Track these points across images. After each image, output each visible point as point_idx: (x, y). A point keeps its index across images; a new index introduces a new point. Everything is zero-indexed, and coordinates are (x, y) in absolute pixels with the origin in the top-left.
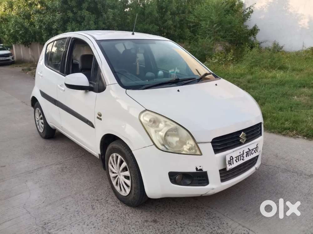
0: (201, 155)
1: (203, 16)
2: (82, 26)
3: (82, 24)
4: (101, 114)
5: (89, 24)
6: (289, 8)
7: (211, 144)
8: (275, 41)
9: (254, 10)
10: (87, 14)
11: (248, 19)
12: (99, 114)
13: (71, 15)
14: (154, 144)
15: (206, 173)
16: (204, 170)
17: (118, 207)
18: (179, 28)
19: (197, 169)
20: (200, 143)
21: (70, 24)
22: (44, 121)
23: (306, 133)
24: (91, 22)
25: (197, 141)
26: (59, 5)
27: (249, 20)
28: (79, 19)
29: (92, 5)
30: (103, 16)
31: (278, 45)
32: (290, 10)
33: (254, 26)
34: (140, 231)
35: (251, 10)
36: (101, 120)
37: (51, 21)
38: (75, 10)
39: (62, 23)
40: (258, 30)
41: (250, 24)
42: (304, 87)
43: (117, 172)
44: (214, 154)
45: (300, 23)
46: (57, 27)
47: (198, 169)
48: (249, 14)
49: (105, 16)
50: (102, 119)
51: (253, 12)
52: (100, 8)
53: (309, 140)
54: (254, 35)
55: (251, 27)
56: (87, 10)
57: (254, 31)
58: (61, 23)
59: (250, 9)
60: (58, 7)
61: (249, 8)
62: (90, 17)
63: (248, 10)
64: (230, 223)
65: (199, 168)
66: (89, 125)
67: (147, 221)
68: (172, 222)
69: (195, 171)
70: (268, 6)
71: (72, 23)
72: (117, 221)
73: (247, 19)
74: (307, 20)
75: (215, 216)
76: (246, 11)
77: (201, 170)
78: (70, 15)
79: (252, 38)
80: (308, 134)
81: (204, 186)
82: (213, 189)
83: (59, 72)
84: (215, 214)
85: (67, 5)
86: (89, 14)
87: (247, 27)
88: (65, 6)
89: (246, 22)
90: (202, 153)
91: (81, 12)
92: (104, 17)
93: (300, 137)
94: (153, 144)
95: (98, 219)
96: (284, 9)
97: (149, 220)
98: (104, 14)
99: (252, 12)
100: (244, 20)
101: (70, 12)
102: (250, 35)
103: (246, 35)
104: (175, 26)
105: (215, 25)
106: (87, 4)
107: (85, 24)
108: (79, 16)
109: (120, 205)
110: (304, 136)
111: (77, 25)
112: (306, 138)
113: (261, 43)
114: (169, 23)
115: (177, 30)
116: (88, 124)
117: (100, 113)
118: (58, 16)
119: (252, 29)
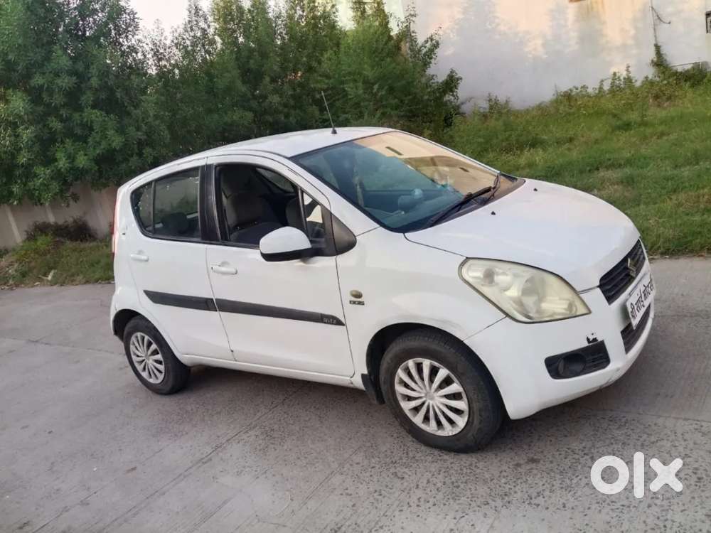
0: (590, 312)
1: (343, 72)
2: (89, 145)
3: (89, 140)
4: (360, 293)
5: (106, 137)
6: (498, 24)
7: (598, 289)
8: (489, 94)
9: (440, 42)
10: (97, 117)
11: (433, 61)
12: (354, 293)
13: (59, 127)
14: (507, 315)
15: (602, 342)
16: (600, 339)
17: (445, 461)
18: (294, 108)
19: (588, 339)
20: (583, 291)
21: (61, 146)
22: (163, 357)
23: (664, 247)
24: (111, 132)
25: (578, 289)
26: (25, 110)
27: (435, 64)
28: (78, 131)
29: (103, 96)
30: (133, 114)
31: (496, 102)
32: (502, 28)
33: (448, 72)
34: (521, 483)
35: (434, 42)
36: (363, 304)
37: (9, 148)
38: (63, 112)
39: (38, 149)
40: (458, 79)
41: (438, 71)
42: (597, 169)
43: (423, 395)
44: (607, 304)
45: (526, 50)
46: (29, 159)
47: (591, 340)
48: (431, 51)
49: (137, 113)
50: (365, 303)
51: (440, 46)
52: (121, 97)
53: (676, 259)
54: (452, 91)
55: (441, 77)
56: (94, 107)
57: (451, 83)
58: (36, 148)
59: (432, 40)
60: (22, 114)
61: (429, 40)
62: (104, 121)
63: (429, 43)
64: (660, 421)
65: (591, 338)
66: (330, 323)
67: (518, 465)
68: (563, 453)
69: (586, 344)
70: (456, 27)
71: (65, 144)
72: (466, 483)
73: (430, 63)
74: (539, 42)
75: (627, 420)
76: (425, 47)
77: (595, 340)
78: (56, 125)
79: (448, 97)
80: (668, 249)
81: (604, 367)
82: (618, 370)
83: (199, 239)
84: (624, 417)
85: (43, 106)
86: (101, 115)
87: (434, 77)
88: (40, 109)
89: (430, 67)
90: (591, 309)
91: (81, 116)
92: (134, 117)
93: (656, 257)
94: (505, 316)
95: (429, 490)
96: (490, 27)
97: (522, 462)
98: (132, 108)
99: (436, 45)
100: (426, 65)
101: (53, 118)
102: (445, 92)
103: (438, 95)
104: (285, 106)
105: (376, 87)
106: (90, 95)
107: (98, 139)
108: (77, 124)
109: (446, 457)
110: (663, 254)
111: (79, 145)
112: (667, 256)
113: (462, 104)
114: (274, 101)
115: (293, 112)
116: (325, 323)
117: (357, 292)
118: (27, 134)
119: (447, 80)
